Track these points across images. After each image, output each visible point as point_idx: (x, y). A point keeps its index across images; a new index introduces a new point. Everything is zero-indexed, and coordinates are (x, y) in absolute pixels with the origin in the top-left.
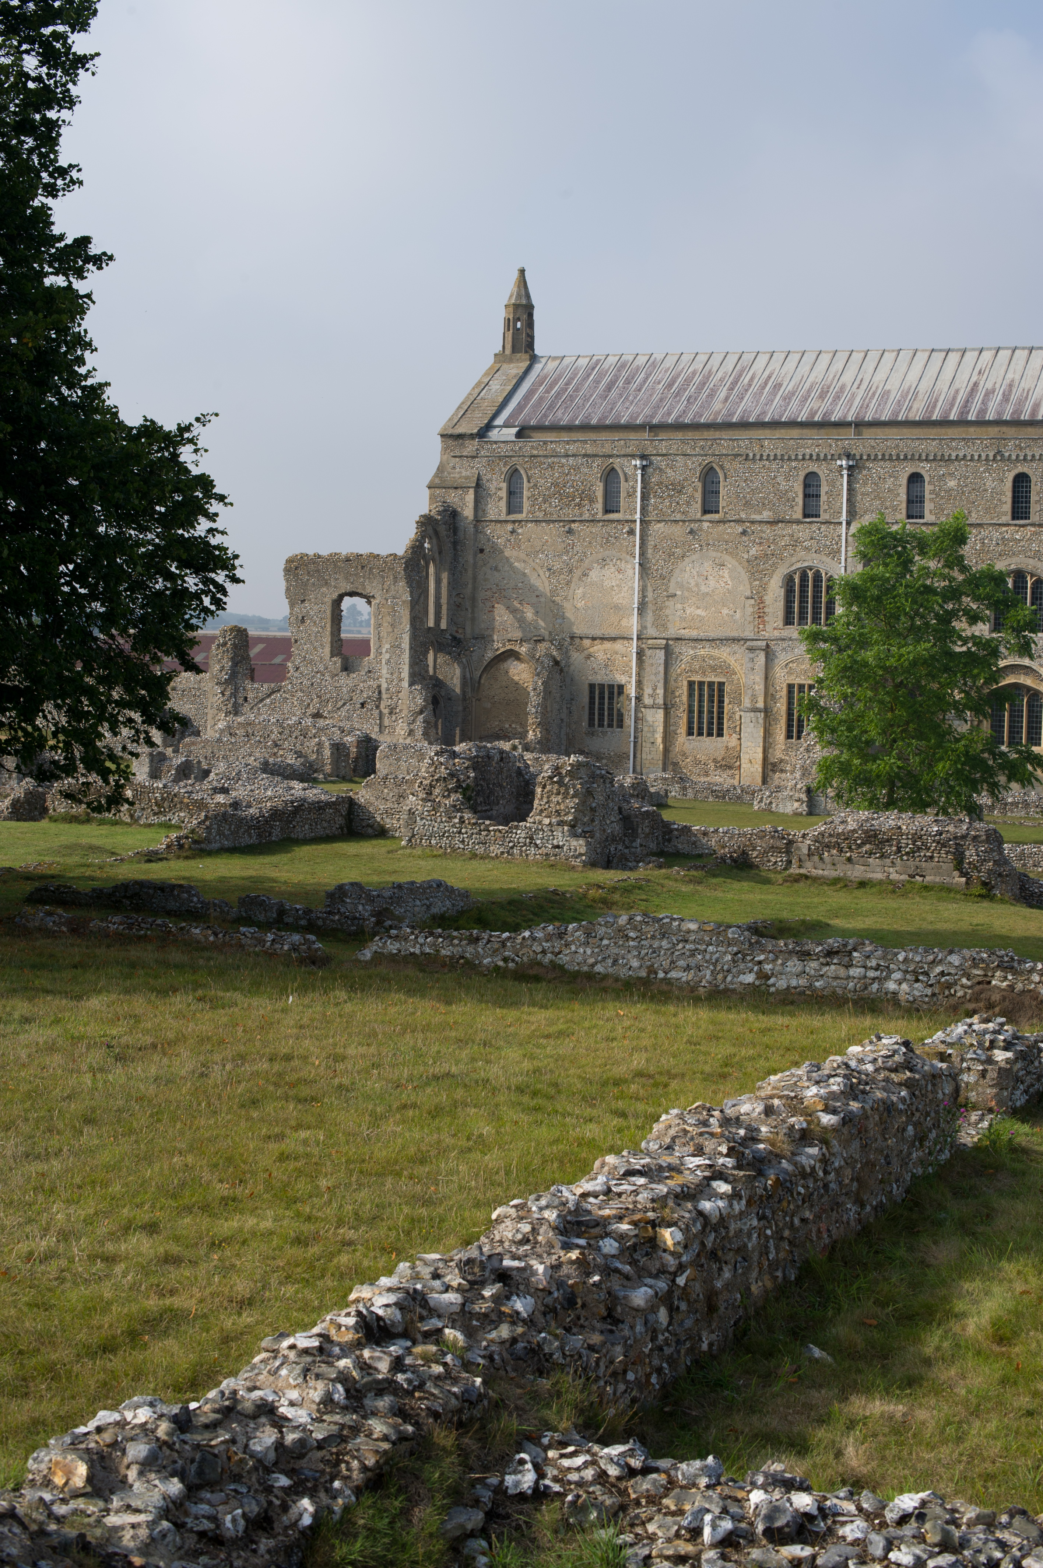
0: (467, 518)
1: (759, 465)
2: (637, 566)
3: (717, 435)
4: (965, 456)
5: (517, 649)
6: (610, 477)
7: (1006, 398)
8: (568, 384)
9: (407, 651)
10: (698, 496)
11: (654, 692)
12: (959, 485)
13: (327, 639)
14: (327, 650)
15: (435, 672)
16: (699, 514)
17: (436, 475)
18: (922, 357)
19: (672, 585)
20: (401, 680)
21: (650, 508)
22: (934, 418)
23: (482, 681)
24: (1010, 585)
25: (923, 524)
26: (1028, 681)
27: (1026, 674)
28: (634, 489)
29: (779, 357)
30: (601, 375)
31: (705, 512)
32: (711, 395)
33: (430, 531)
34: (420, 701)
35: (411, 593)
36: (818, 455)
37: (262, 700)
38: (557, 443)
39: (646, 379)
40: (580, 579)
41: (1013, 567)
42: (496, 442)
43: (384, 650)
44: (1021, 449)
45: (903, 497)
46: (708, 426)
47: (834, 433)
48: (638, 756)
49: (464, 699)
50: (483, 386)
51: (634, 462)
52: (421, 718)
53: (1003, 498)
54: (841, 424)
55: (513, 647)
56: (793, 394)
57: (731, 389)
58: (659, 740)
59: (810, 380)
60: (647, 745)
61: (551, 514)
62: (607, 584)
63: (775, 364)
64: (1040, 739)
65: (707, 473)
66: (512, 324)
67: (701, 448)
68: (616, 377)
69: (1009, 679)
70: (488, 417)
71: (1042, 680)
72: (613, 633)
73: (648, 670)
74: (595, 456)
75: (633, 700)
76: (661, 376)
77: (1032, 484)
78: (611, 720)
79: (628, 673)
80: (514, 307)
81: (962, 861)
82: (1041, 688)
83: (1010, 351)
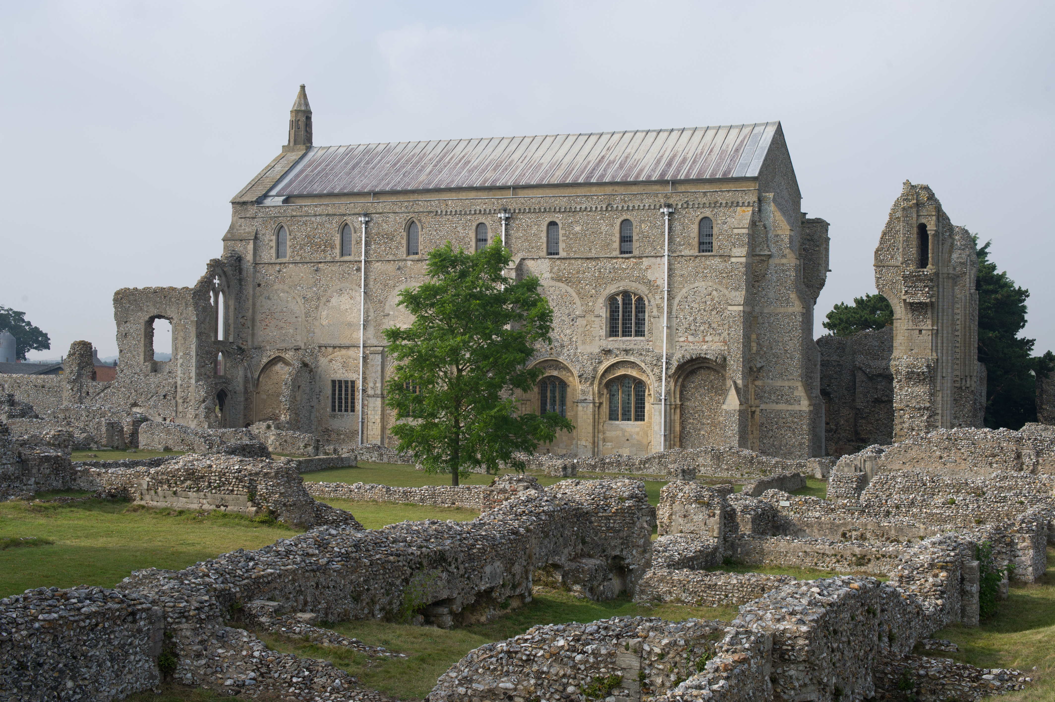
0: (249, 261)
1: (445, 218)
2: (363, 293)
3: (420, 197)
4: (586, 208)
5: (283, 355)
6: (344, 228)
7: (621, 166)
8: (327, 166)
9: (194, 357)
10: (404, 242)
11: (374, 386)
12: (582, 230)
13: (141, 349)
14: (142, 357)
15: (225, 373)
16: (405, 256)
17: (229, 232)
18: (571, 139)
19: (387, 307)
20: (190, 378)
21: (372, 252)
22: (567, 182)
23: (261, 379)
24: (620, 302)
25: (558, 259)
26: (634, 373)
27: (632, 368)
28: (361, 237)
29: (473, 143)
30: (351, 159)
31: (408, 254)
32: (420, 171)
33: (219, 270)
34: (203, 394)
35: (197, 315)
36: (485, 210)
37: (99, 394)
38: (309, 206)
39: (381, 160)
40: (325, 304)
41: (621, 289)
42: (268, 207)
43: (179, 357)
44: (625, 202)
45: (544, 239)
46: (413, 192)
47: (499, 194)
48: (365, 432)
49: (246, 391)
50: (270, 168)
51: (360, 219)
52: (203, 405)
53: (614, 238)
54: (504, 188)
55: (280, 355)
56: (476, 167)
57: (435, 166)
58: (379, 421)
59: (491, 158)
60: (370, 424)
61: (305, 258)
62: (343, 307)
63: (470, 148)
64: (644, 416)
65: (410, 225)
66: (294, 125)
67: (407, 207)
68: (361, 160)
69: (621, 372)
70: (267, 189)
71: (644, 372)
72: (347, 343)
73: (370, 369)
74: (335, 215)
75: (361, 391)
76: (391, 158)
77: (634, 227)
78: (346, 406)
79: (357, 372)
80: (296, 112)
81: (255, 493)
82: (644, 378)
83: (633, 134)
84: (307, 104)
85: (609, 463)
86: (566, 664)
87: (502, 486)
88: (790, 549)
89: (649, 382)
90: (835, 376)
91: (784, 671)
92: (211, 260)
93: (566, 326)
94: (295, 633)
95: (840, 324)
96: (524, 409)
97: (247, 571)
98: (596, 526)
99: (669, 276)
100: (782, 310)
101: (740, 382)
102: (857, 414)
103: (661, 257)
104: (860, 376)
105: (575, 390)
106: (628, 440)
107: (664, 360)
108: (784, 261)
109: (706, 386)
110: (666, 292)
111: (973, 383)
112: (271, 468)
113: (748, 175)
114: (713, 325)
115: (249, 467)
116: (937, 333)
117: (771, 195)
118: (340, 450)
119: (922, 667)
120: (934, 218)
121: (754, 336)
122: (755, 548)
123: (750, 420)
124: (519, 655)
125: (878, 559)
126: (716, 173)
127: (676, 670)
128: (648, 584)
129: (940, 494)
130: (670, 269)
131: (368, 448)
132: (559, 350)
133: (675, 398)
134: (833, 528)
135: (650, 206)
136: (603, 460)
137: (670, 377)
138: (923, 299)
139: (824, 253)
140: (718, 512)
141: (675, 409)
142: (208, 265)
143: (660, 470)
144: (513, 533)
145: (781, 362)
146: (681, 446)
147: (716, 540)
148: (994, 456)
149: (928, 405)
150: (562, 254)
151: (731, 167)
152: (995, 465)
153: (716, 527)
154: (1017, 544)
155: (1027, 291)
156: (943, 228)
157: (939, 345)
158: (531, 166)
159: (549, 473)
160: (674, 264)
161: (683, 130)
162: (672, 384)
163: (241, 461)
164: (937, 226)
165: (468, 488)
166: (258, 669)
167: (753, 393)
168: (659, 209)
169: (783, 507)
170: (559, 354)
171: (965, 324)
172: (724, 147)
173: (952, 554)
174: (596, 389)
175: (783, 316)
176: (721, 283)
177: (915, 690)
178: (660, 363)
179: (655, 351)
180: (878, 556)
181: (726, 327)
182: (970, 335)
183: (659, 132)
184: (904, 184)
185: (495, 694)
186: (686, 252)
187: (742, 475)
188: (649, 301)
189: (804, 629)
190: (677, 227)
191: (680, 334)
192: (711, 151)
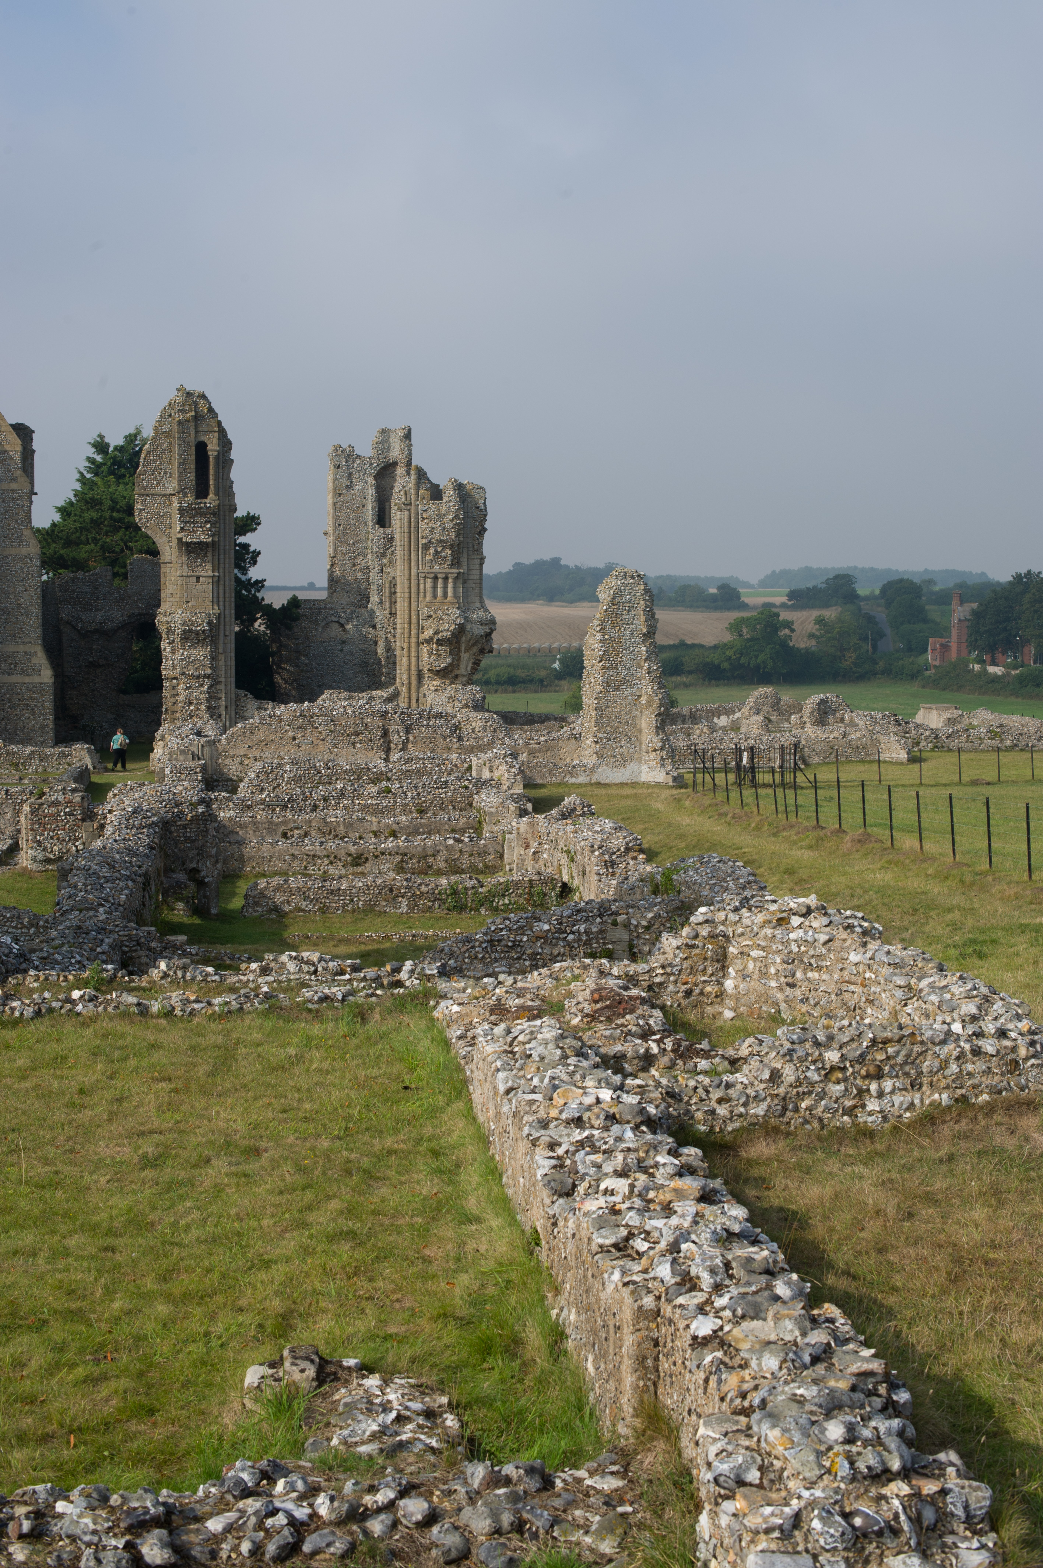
86: (556, 945)
88: (274, 853)
98: (176, 837)
100: (13, 551)
102: (65, 683)
104: (68, 633)
108: (14, 486)
116: (219, 581)
120: (216, 435)
122: (233, 854)
124: (503, 943)
125: (377, 857)
128: (262, 895)
138: (203, 538)
144: (152, 849)
145: (14, 620)
149: (209, 671)
156: (224, 447)
157: (221, 595)
164: (217, 443)
175: (15, 560)
180: (376, 854)
184: (178, 390)
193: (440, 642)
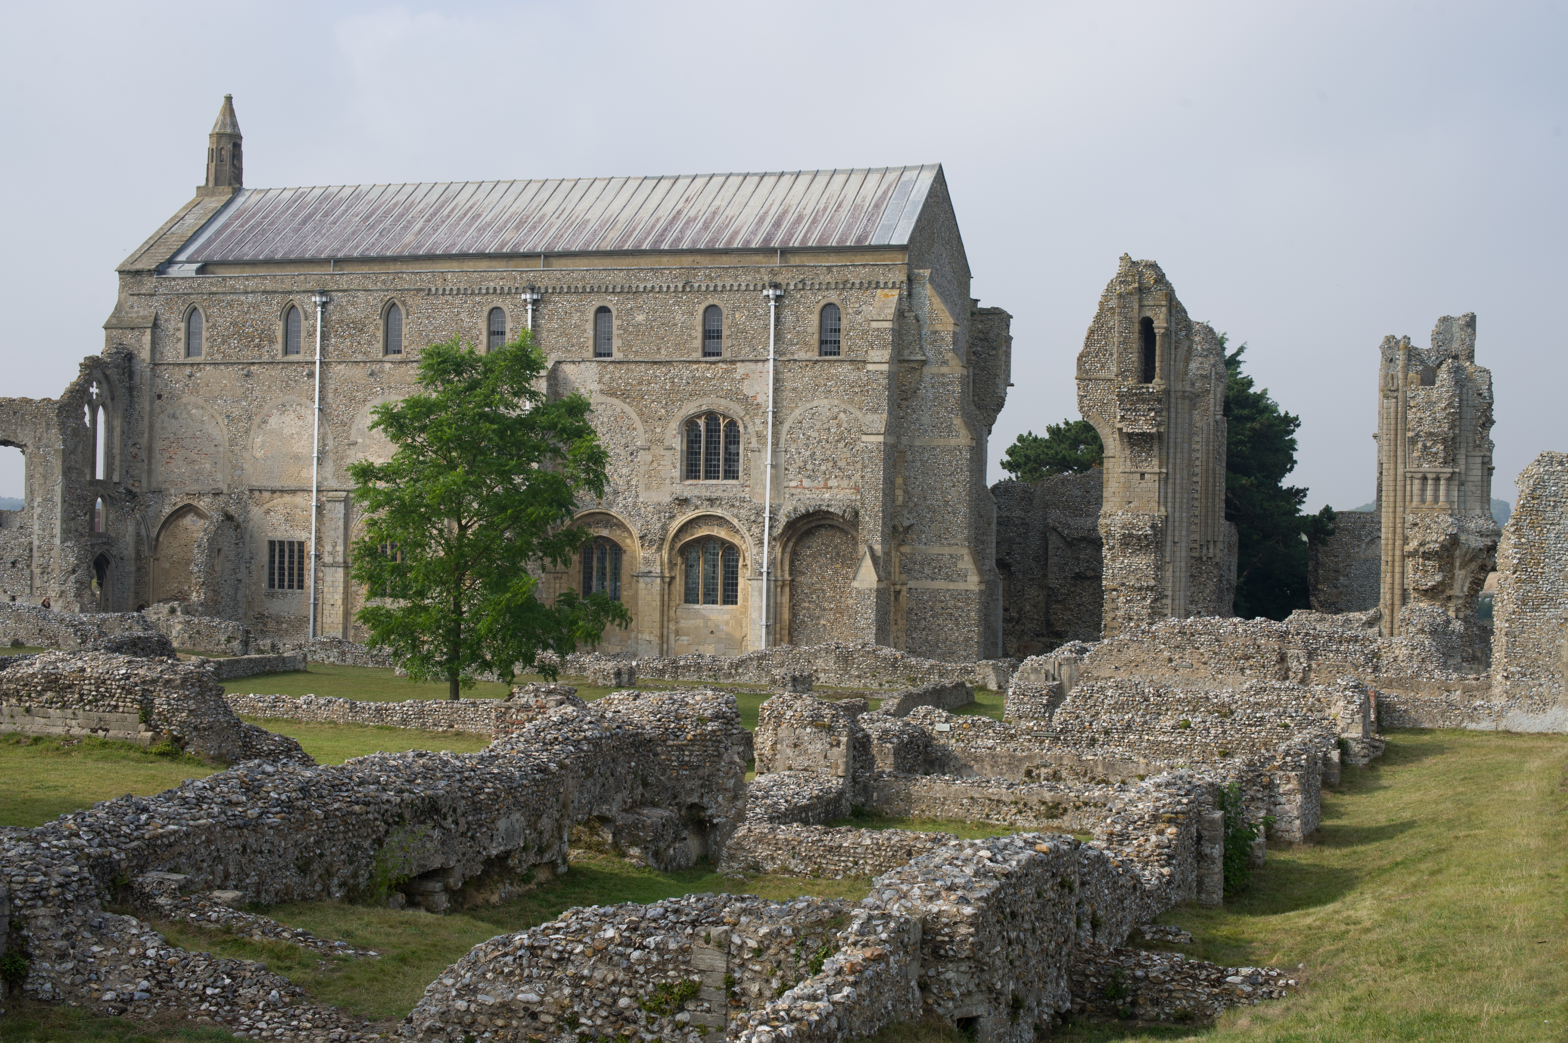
0: (144, 360)
1: (442, 300)
2: (317, 411)
3: (404, 268)
4: (653, 287)
5: (195, 503)
6: (289, 312)
7: (706, 226)
8: (264, 218)
9: (59, 505)
10: (380, 334)
11: (333, 550)
12: (647, 320)
15: (107, 529)
16: (381, 355)
17: (113, 315)
18: (632, 185)
19: (353, 432)
20: (53, 537)
21: (331, 349)
22: (626, 248)
23: (161, 539)
24: (702, 428)
25: (611, 362)
26: (722, 533)
27: (720, 525)
28: (314, 327)
29: (486, 187)
30: (301, 208)
31: (386, 352)
32: (406, 228)
33: (98, 374)
34: (72, 560)
35: (64, 441)
36: (502, 288)
38: (236, 278)
39: (346, 211)
40: (259, 427)
41: (704, 408)
42: (174, 279)
43: (36, 504)
44: (711, 279)
45: (590, 333)
46: (394, 259)
47: (523, 265)
48: (319, 619)
49: (138, 557)
50: (178, 219)
51: (313, 299)
52: (72, 578)
53: (694, 333)
54: (531, 256)
55: (191, 502)
56: (490, 225)
57: (428, 221)
58: (340, 602)
59: (511, 210)
60: (327, 607)
61: (230, 356)
62: (287, 431)
63: (481, 194)
64: (736, 596)
65: (390, 310)
66: (215, 155)
67: (384, 282)
68: (316, 210)
69: (703, 531)
70: (172, 252)
71: (737, 532)
72: (293, 485)
73: (327, 524)
74: (275, 292)
75: (313, 557)
76: (362, 208)
77: (724, 316)
78: (291, 581)
79: (308, 528)
80: (218, 136)
81: (151, 711)
82: (736, 541)
83: (724, 178)
84: (234, 124)
85: (683, 667)
86: (617, 965)
87: (523, 701)
88: (949, 794)
89: (744, 547)
90: (1017, 540)
91: (939, 973)
92: (86, 358)
93: (621, 463)
94: (210, 921)
95: (1026, 464)
96: (558, 586)
97: (138, 828)
98: (664, 760)
99: (776, 390)
100: (941, 442)
101: (878, 548)
102: (1049, 595)
103: (764, 361)
104: (1053, 539)
105: (634, 558)
106: (712, 632)
107: (767, 514)
108: (945, 370)
109: (828, 553)
110: (770, 414)
111: (1218, 551)
112: (176, 673)
113: (893, 242)
114: (839, 464)
115: (142, 672)
116: (1167, 478)
117: (927, 273)
118: (281, 645)
119: (1139, 965)
120: (1164, 309)
121: (899, 481)
122: (898, 792)
123: (892, 604)
124: (547, 952)
125: (1078, 808)
126: (847, 239)
127: (780, 973)
128: (740, 846)
129: (1169, 713)
130: (776, 380)
131: (324, 643)
132: (611, 497)
133: (782, 571)
134: (1013, 762)
135: (747, 285)
136: (675, 661)
137: (775, 539)
138: (1147, 429)
139: (1003, 358)
140: (844, 739)
141: (782, 587)
142: (81, 365)
143: (760, 676)
144: (540, 771)
145: (939, 518)
146: (791, 642)
147: (841, 781)
148: (1247, 658)
149: (1152, 583)
150: (617, 355)
151: (868, 230)
152: (1248, 672)
153: (841, 762)
154: (1278, 786)
155: (1297, 418)
156: (1177, 324)
157: (1170, 495)
158: (572, 224)
159: (595, 681)
160: (783, 373)
161: (799, 174)
162: (778, 550)
163: (129, 662)
164: (1168, 321)
165: (474, 704)
166: (154, 976)
167: (897, 565)
168: (761, 291)
169: (941, 732)
170: (610, 505)
171: (1208, 465)
172: (858, 200)
173: (1185, 801)
174: (666, 556)
175: (942, 452)
176: (851, 401)
177: (1129, 999)
178: (760, 519)
179: (754, 500)
180: (1077, 804)
181: (859, 466)
182: (1215, 482)
183: (763, 176)
184: (1121, 259)
185: (512, 1011)
186: (801, 355)
187: (881, 685)
188: (746, 427)
189: (968, 910)
190: (788, 317)
191: (791, 477)
192: (840, 206)
193: (1426, 556)
